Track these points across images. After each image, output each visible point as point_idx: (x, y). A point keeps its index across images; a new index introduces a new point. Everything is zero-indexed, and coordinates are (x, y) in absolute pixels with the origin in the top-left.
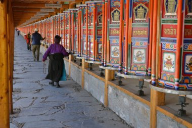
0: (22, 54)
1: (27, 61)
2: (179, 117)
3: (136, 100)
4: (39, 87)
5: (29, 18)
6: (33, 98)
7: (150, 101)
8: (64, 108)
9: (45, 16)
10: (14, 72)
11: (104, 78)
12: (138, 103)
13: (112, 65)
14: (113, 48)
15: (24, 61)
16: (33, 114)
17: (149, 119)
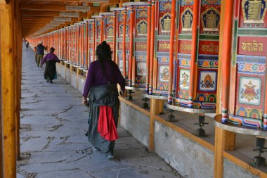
0: (33, 75)
1: (41, 85)
2: (255, 167)
3: (195, 142)
4: (57, 123)
5: (44, 25)
6: (49, 138)
7: (214, 145)
8: (92, 152)
9: (66, 22)
10: (22, 101)
11: (149, 111)
12: (196, 147)
13: (160, 92)
14: (162, 69)
15: (36, 85)
16: (49, 161)
17: (212, 169)
